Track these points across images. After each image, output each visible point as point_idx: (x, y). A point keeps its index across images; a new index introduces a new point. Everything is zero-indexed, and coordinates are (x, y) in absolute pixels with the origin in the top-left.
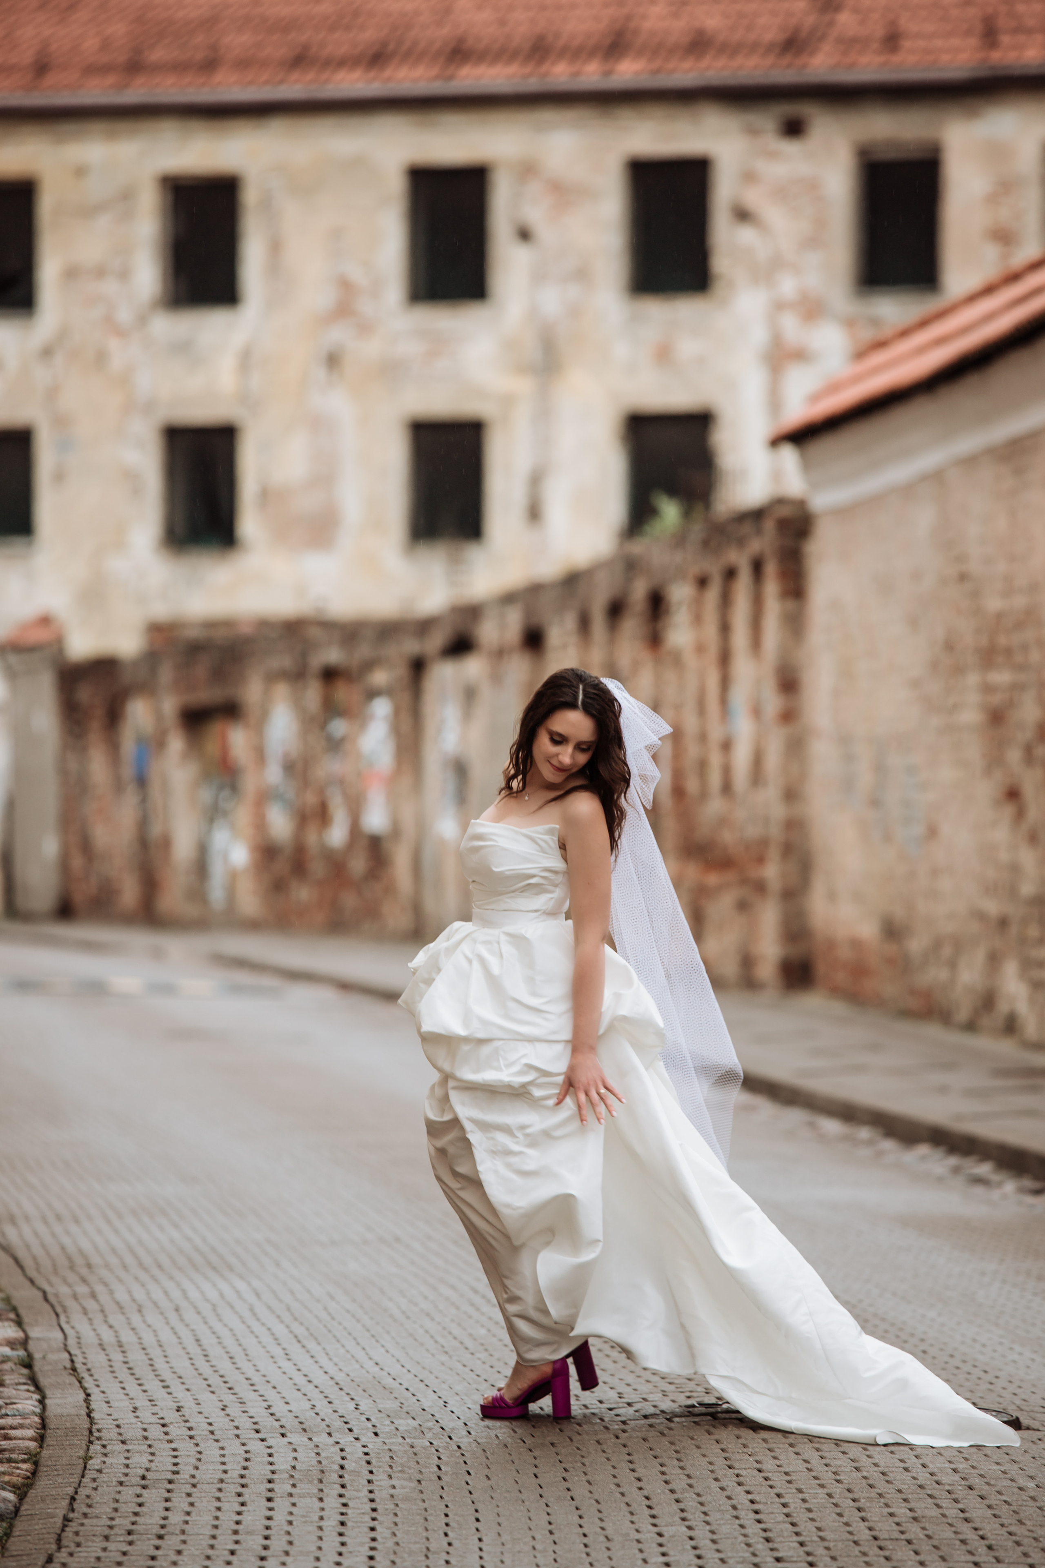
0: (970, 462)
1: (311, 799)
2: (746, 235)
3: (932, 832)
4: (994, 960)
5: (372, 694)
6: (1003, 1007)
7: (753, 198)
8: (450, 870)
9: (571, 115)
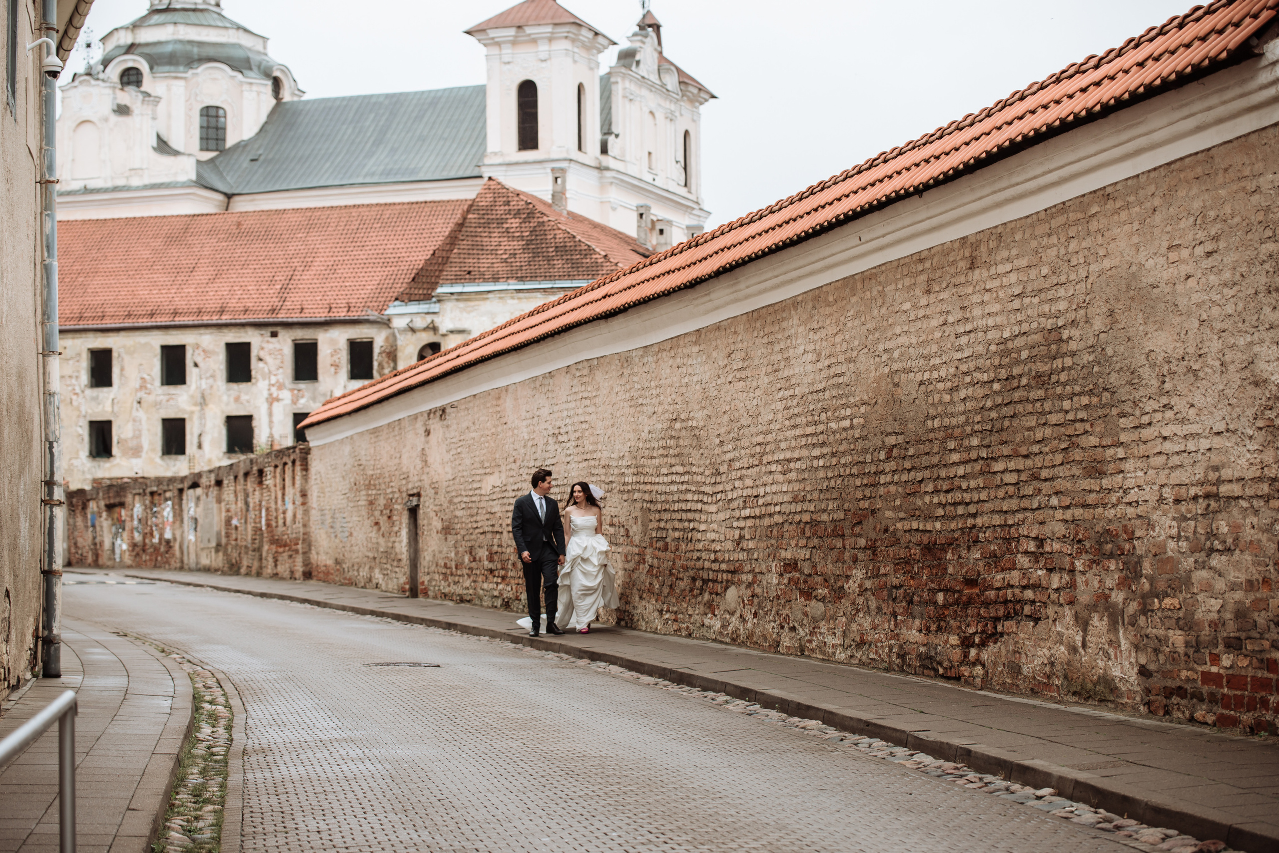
0: (362, 433)
1: (148, 530)
2: (261, 364)
3: (351, 535)
4: (371, 568)
5: (166, 500)
6: (374, 581)
7: (262, 354)
8: (192, 549)
9: (209, 331)
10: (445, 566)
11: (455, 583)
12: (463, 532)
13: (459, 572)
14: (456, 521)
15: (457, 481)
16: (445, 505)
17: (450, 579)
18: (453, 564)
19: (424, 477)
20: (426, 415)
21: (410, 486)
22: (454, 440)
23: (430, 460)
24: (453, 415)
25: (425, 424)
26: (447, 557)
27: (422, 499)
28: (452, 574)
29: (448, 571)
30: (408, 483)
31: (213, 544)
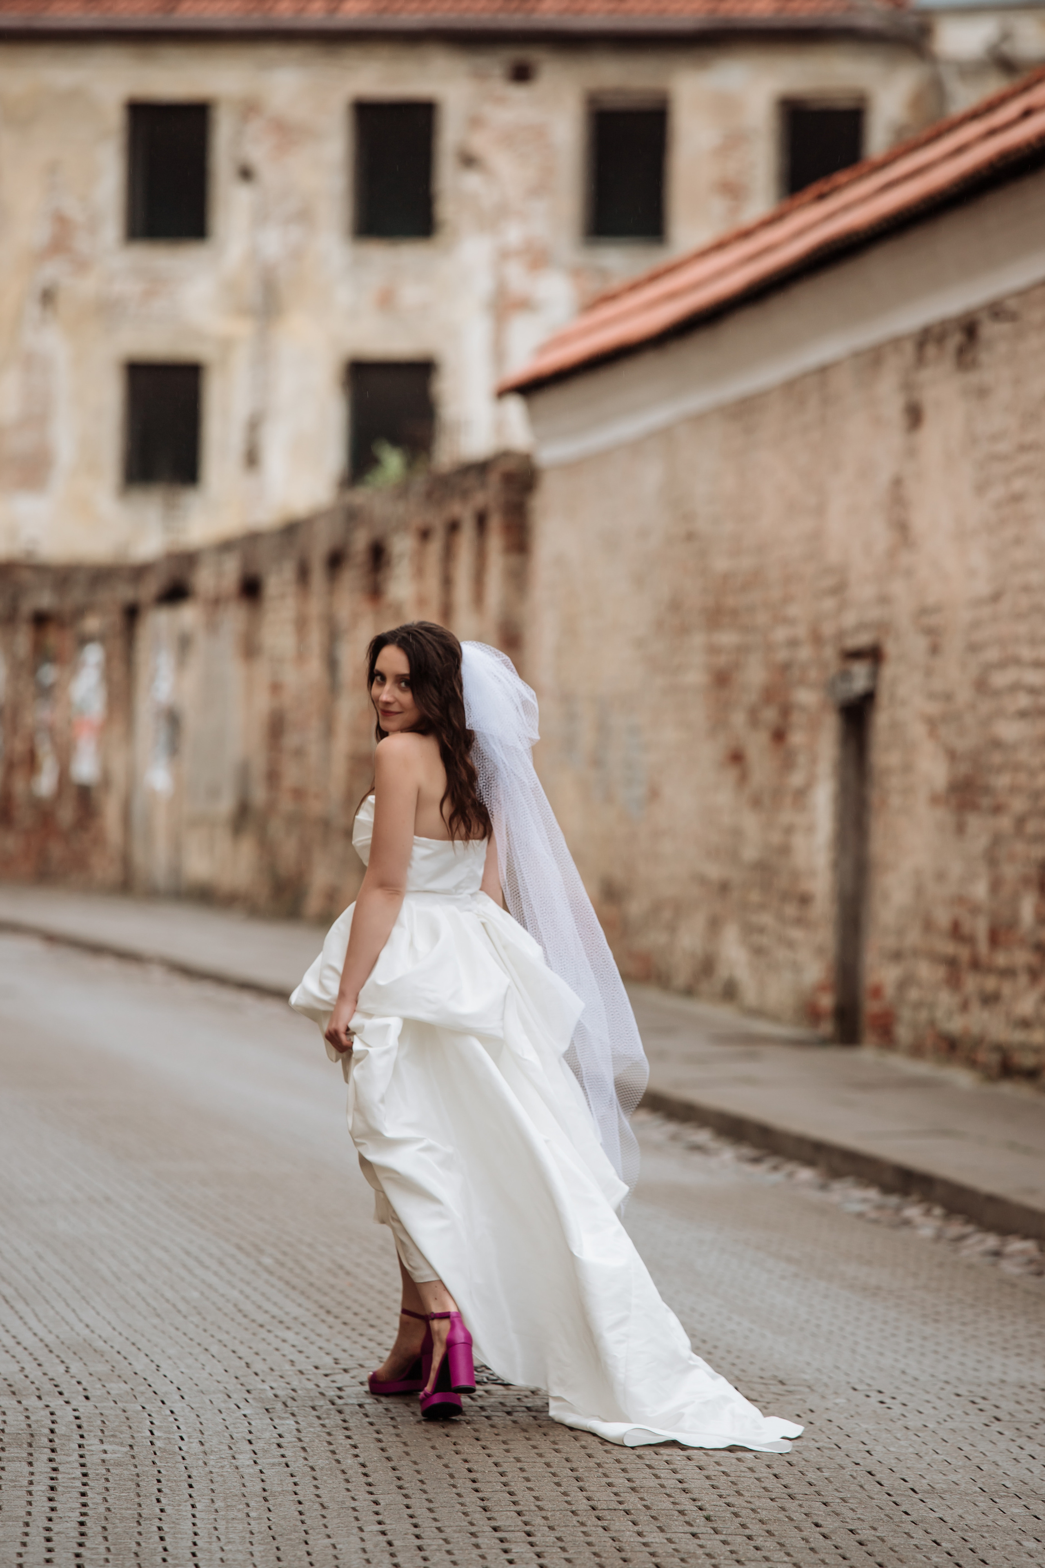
0: (699, 419)
1: (19, 746)
2: (472, 181)
3: (654, 794)
4: (715, 925)
5: (83, 641)
6: (722, 973)
7: (480, 143)
8: (161, 822)
9: (295, 53)
10: (956, 932)
11: (990, 999)
12: (1019, 805)
13: (1001, 959)
14: (997, 758)
15: (1005, 605)
16: (964, 695)
17: (971, 983)
18: (980, 927)
19: (898, 588)
20: (909, 348)
21: (850, 619)
22: (1003, 447)
23: (920, 521)
24: (1002, 348)
25: (908, 386)
26: (960, 900)
27: (888, 671)
28: (976, 965)
29: (964, 953)
30: (842, 607)
31: (226, 805)
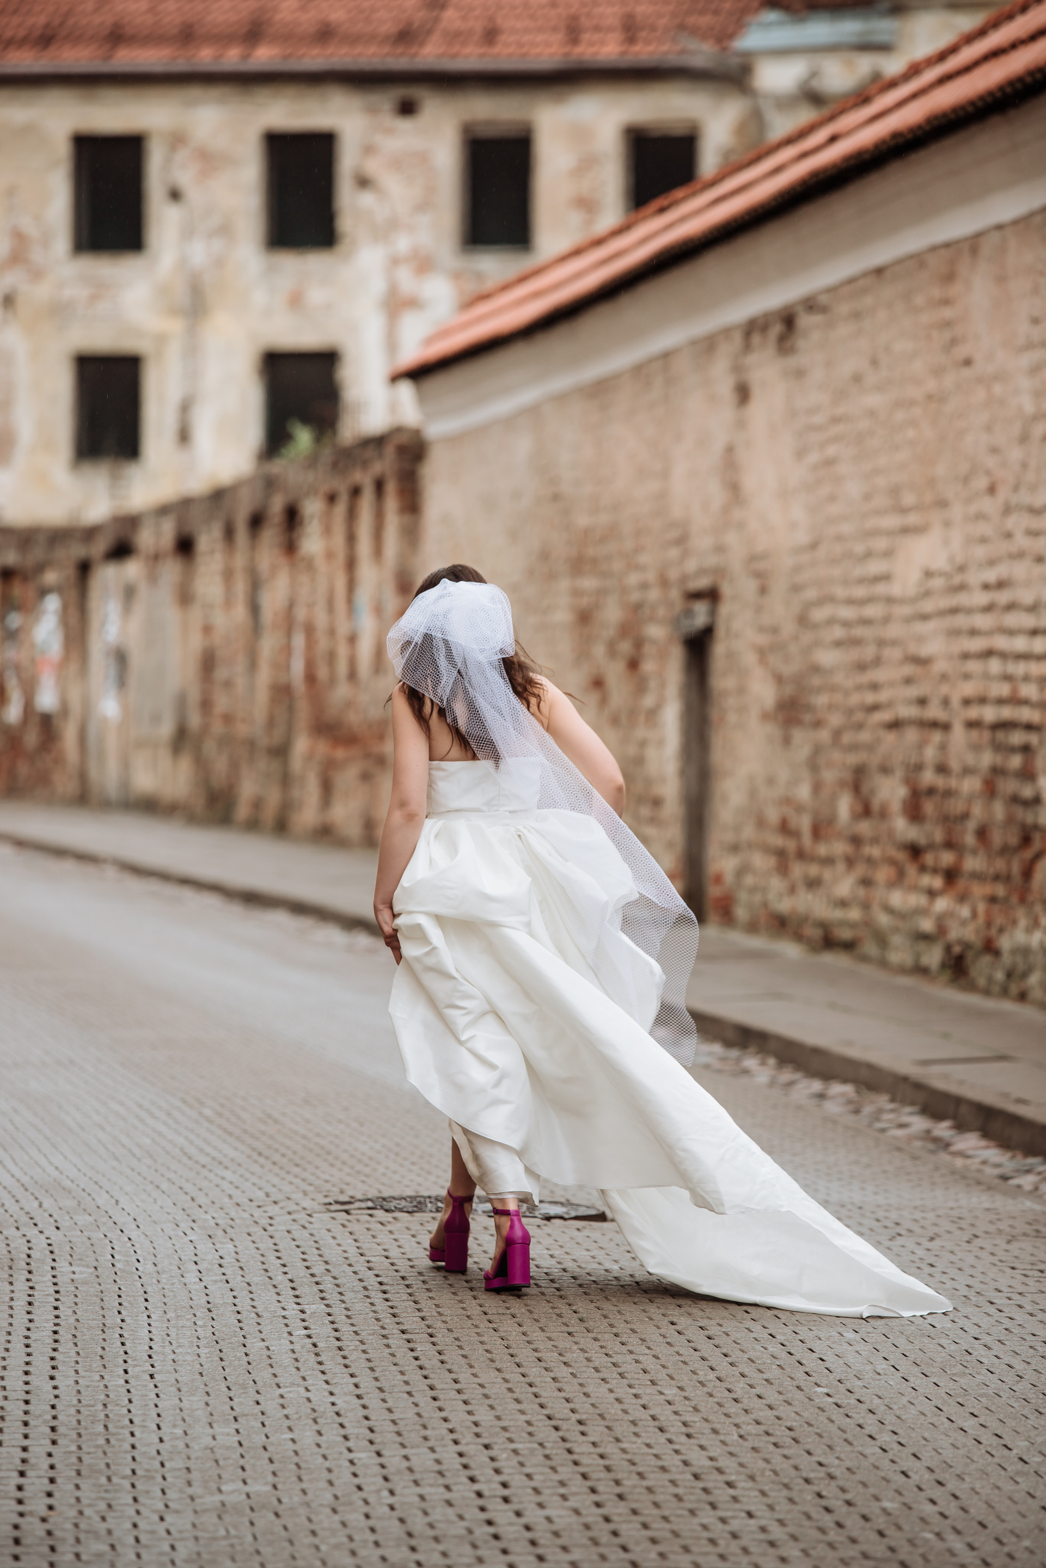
0: (561, 399)
2: (367, 200)
5: (43, 592)
7: (373, 167)
8: (112, 744)
9: (215, 92)
10: (785, 828)
11: (813, 884)
12: (835, 720)
13: (822, 850)
14: (816, 681)
15: (822, 553)
16: (789, 628)
17: (798, 870)
18: (804, 823)
19: (731, 538)
20: (738, 337)
21: (691, 565)
22: (818, 419)
23: (749, 482)
24: (816, 336)
25: (737, 368)
26: (787, 801)
27: (724, 609)
28: (801, 855)
29: (791, 845)
30: (685, 555)
31: (166, 729)
